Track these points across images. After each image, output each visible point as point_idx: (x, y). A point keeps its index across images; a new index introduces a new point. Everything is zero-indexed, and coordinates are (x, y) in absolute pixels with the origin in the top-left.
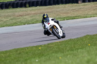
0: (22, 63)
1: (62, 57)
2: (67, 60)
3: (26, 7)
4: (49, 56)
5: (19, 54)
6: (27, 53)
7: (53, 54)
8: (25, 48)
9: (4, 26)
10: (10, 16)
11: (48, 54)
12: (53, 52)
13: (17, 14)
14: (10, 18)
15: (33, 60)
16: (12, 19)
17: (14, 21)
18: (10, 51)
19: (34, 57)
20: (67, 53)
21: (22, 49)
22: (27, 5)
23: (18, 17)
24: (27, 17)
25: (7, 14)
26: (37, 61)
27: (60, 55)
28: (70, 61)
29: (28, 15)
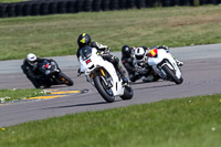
5: (174, 112)
6: (191, 111)
8: (187, 99)
10: (156, 25)
13: (172, 20)
14: (155, 29)
15: (204, 126)
16: (160, 32)
17: (165, 37)
18: (153, 106)
19: (208, 121)
21: (181, 101)
23: (175, 29)
24: (194, 28)
25: (149, 20)
26: (213, 129)
29: (197, 23)
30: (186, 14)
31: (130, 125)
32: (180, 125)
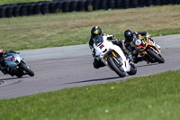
0: (78, 115)
1: (152, 105)
2: (162, 112)
3: (87, 10)
4: (128, 103)
5: (74, 98)
6: (88, 97)
7: (138, 100)
8: (85, 87)
9: (46, 47)
10: (58, 28)
11: (128, 100)
12: (137, 96)
13: (71, 23)
14: (57, 31)
15: (99, 109)
16: (61, 33)
17: (65, 37)
18: (57, 93)
19: (102, 105)
20: (163, 97)
21: (80, 89)
22: (90, 7)
23: (73, 30)
25: (52, 24)
26: (107, 111)
27: (150, 101)
28: (168, 113)
30: (82, 18)
31: (39, 110)
32: (79, 108)
